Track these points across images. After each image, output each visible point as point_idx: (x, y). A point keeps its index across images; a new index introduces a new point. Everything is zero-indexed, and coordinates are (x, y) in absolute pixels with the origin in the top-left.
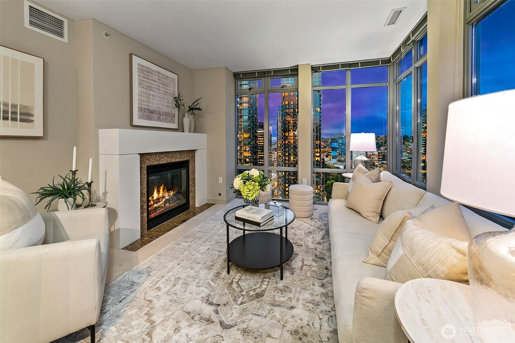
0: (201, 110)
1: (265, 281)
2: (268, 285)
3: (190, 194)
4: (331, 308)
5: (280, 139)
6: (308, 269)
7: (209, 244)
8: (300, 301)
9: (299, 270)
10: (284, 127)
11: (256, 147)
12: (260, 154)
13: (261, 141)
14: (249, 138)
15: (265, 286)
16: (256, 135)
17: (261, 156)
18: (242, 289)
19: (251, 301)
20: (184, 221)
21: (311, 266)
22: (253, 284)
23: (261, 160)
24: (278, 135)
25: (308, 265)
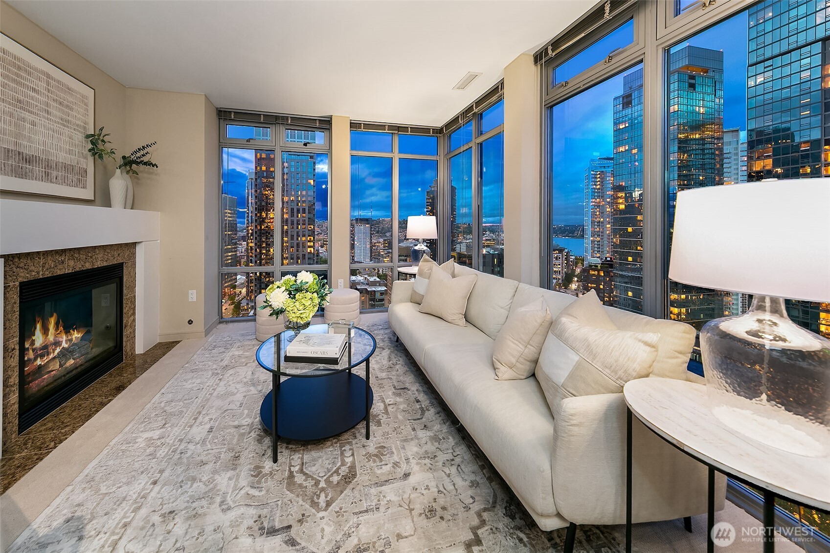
0: (157, 167)
1: (345, 450)
2: (353, 455)
3: (124, 331)
4: (451, 454)
6: (394, 409)
7: (207, 418)
8: (411, 460)
9: (383, 415)
15: (351, 459)
18: (316, 478)
19: (342, 492)
21: (396, 404)
22: (329, 464)
25: (392, 404)
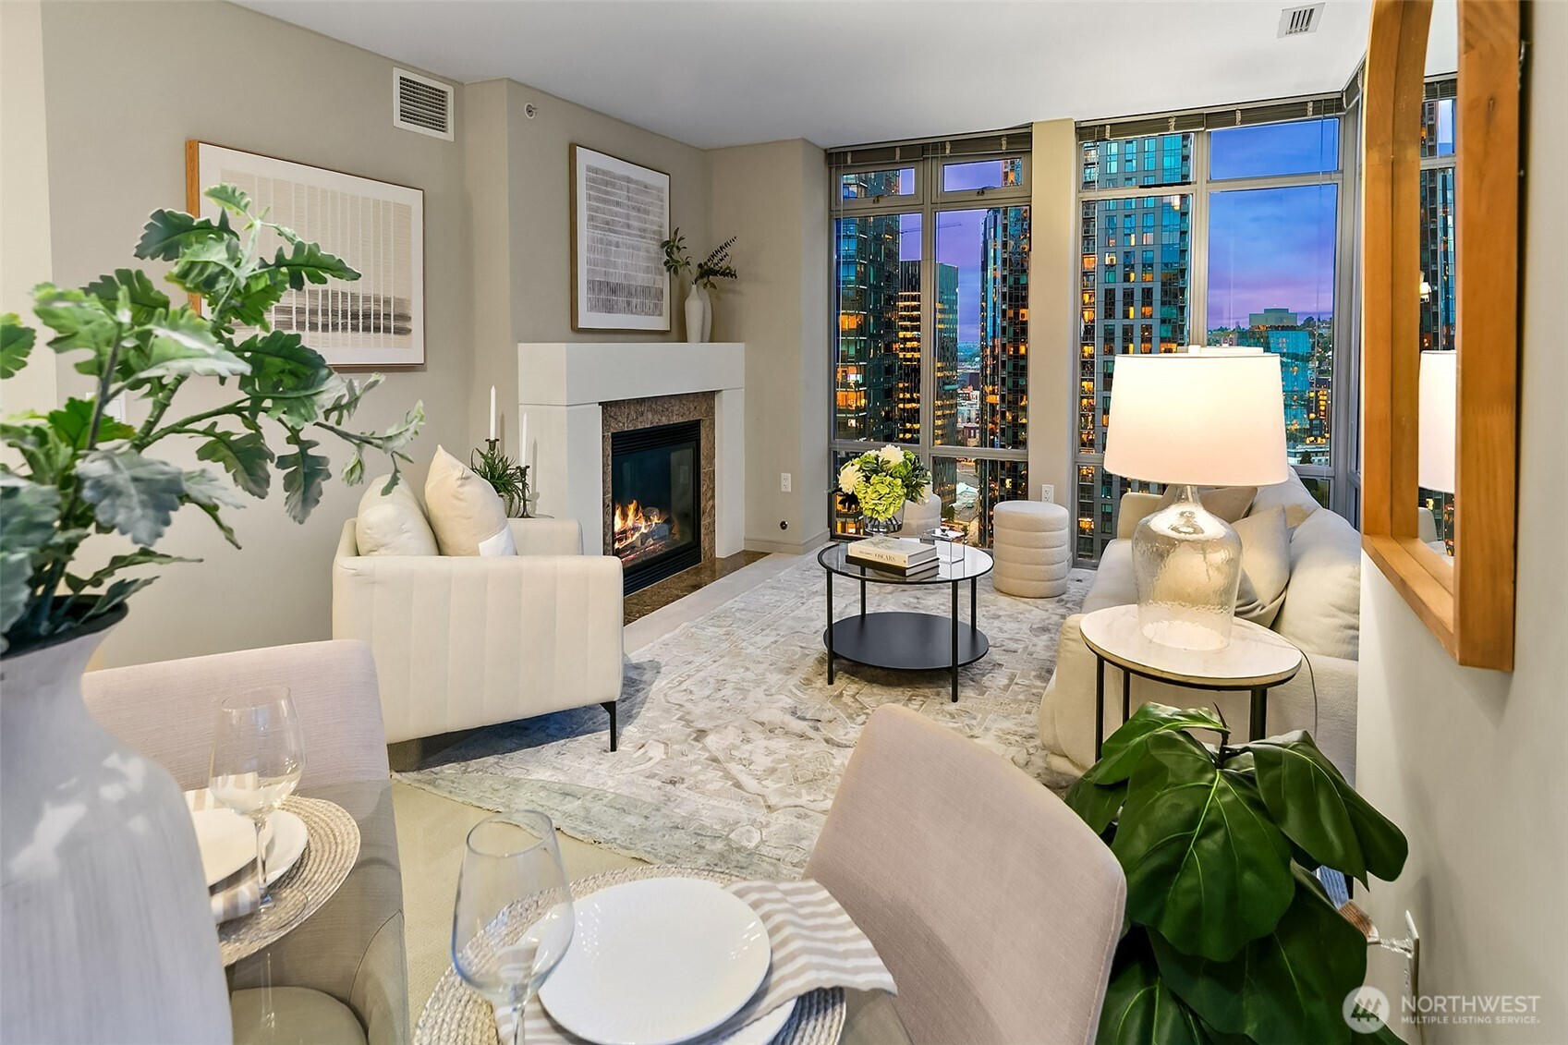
0: (736, 277)
1: (914, 699)
2: (921, 705)
3: (703, 519)
5: (994, 337)
6: (1021, 690)
7: (774, 633)
9: (998, 689)
10: (1010, 280)
11: (889, 370)
12: (904, 401)
13: (909, 345)
14: (861, 330)
16: (890, 319)
17: (908, 406)
18: (865, 705)
20: (696, 587)
23: (908, 425)
24: (984, 319)
25: (1022, 684)
